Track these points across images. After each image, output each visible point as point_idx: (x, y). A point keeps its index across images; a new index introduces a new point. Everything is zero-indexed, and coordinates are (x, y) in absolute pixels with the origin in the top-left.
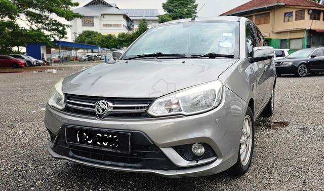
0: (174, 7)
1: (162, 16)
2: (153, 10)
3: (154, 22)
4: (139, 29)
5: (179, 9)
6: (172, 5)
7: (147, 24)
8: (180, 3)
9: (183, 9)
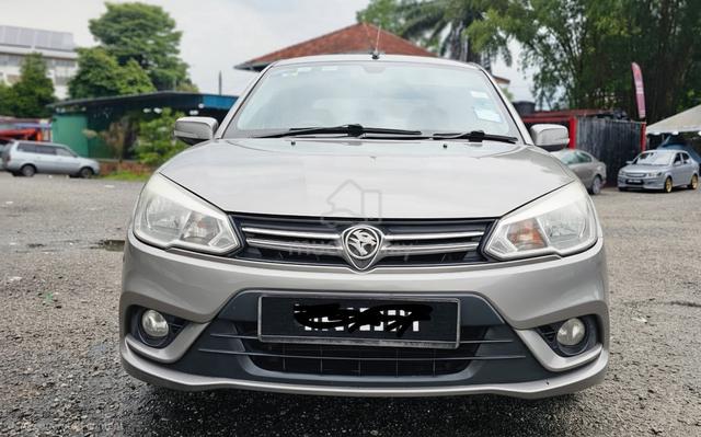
0: (122, 32)
1: (91, 51)
2: (62, 34)
3: (63, 65)
4: (23, 77)
5: (136, 39)
6: (117, 26)
7: (45, 68)
8: (137, 25)
9: (143, 39)
